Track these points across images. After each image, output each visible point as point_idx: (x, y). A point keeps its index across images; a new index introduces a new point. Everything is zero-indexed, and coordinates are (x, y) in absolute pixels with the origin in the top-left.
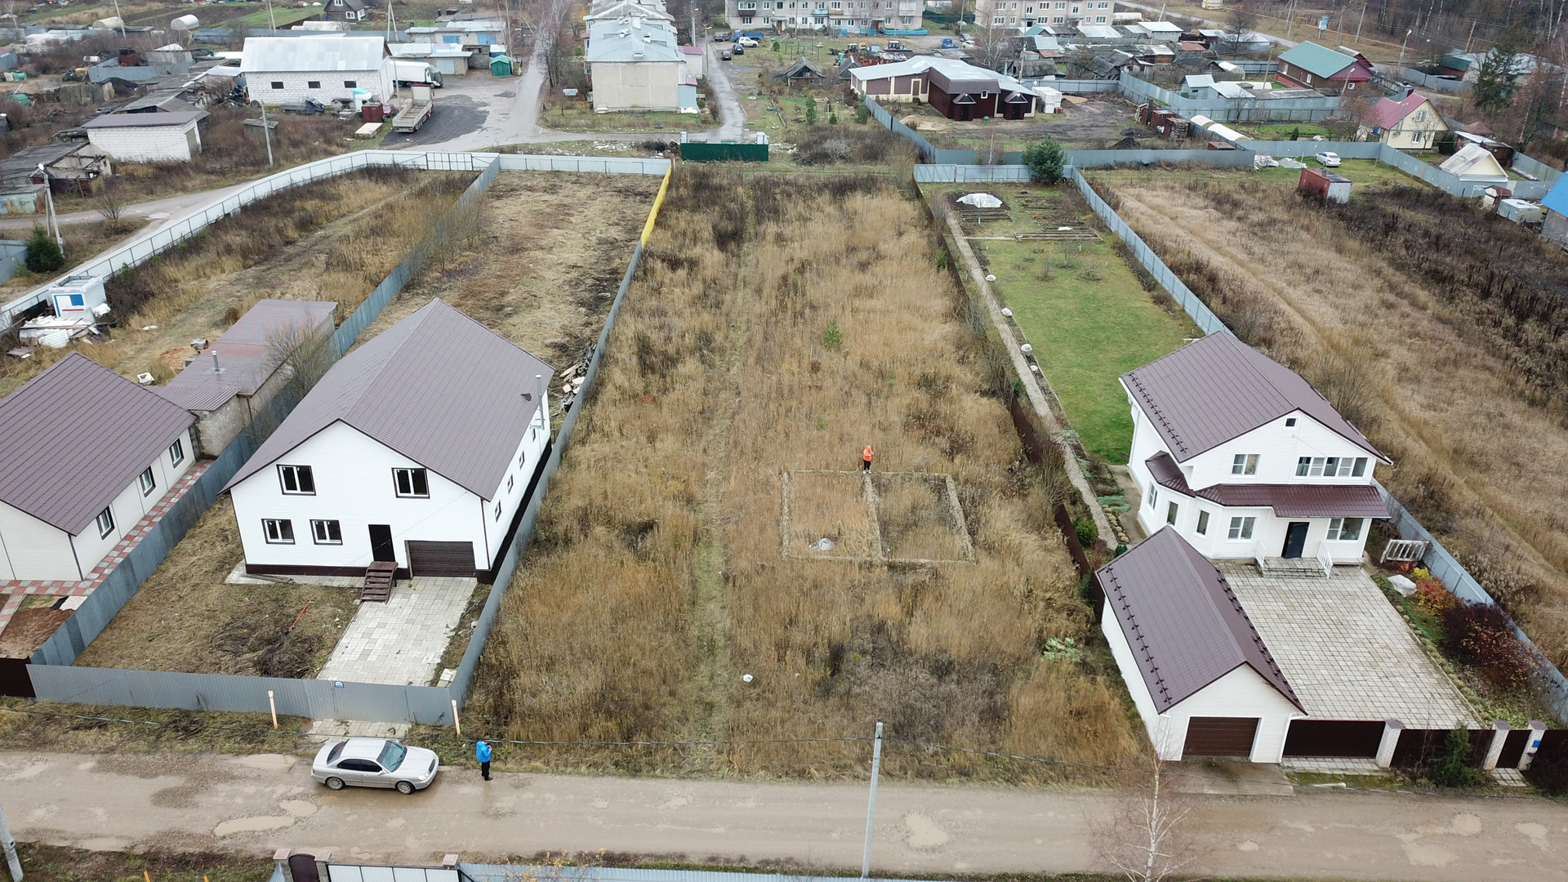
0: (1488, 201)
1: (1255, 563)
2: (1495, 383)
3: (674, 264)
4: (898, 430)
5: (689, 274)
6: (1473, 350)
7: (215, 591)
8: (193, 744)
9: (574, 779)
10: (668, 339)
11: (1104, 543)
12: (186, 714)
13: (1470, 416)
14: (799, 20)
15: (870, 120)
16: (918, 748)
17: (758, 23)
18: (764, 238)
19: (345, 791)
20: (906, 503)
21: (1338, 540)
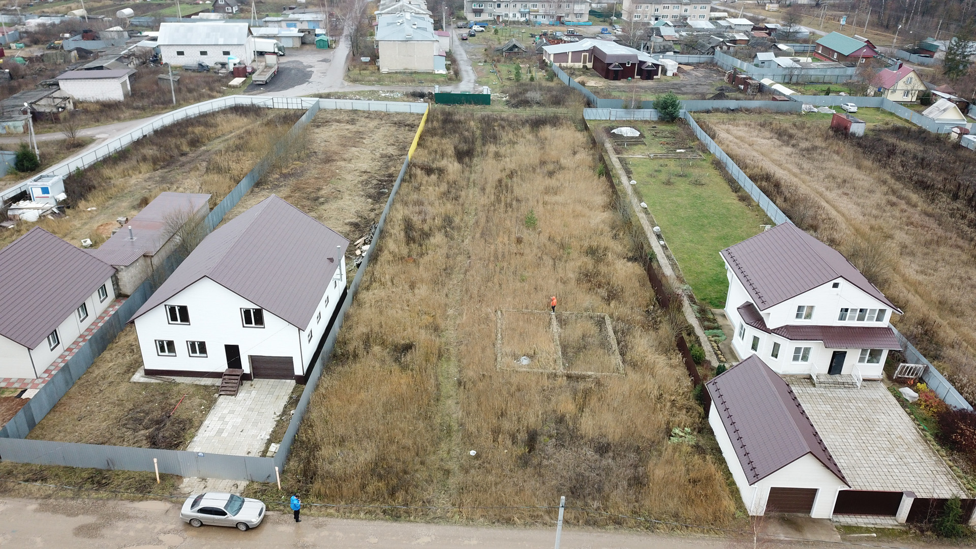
0: (954, 136)
1: (810, 378)
2: (964, 257)
3: (429, 171)
4: (573, 283)
5: (438, 178)
6: (949, 234)
7: (123, 387)
8: (103, 494)
9: (356, 522)
10: (424, 221)
11: (709, 362)
12: (100, 472)
13: (949, 279)
14: (511, 15)
15: (555, 79)
16: (586, 504)
17: (486, 17)
18: (487, 155)
19: (202, 528)
20: (579, 333)
21: (866, 364)
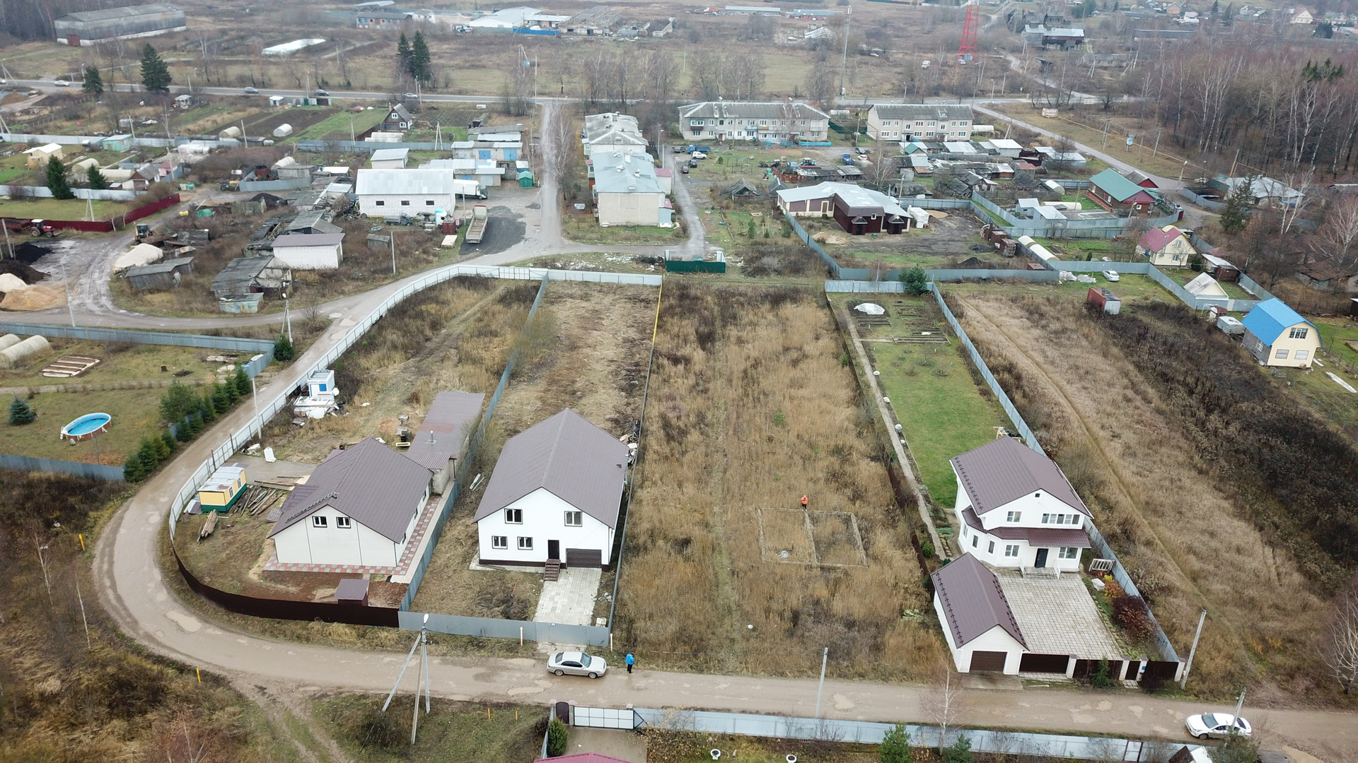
0: (1212, 315)
1: (1019, 570)
3: (676, 360)
4: (822, 483)
5: (685, 368)
6: (1173, 434)
7: (466, 574)
10: (679, 417)
11: (938, 557)
15: (792, 234)
17: (705, 135)
18: (728, 339)
19: (565, 676)
20: (829, 530)
21: (1064, 559)
